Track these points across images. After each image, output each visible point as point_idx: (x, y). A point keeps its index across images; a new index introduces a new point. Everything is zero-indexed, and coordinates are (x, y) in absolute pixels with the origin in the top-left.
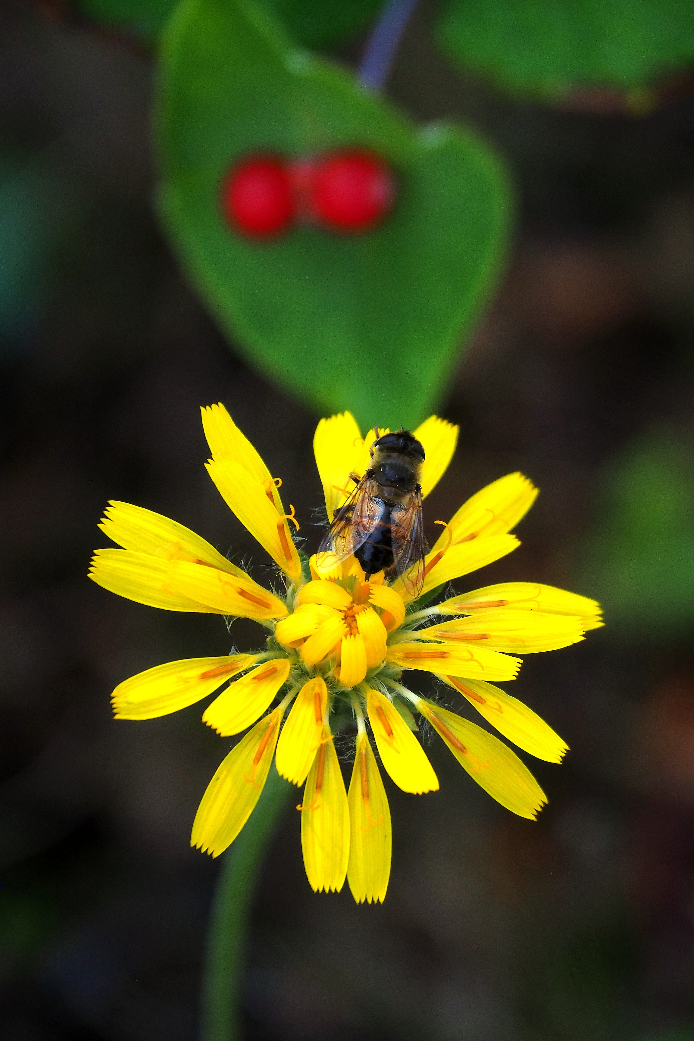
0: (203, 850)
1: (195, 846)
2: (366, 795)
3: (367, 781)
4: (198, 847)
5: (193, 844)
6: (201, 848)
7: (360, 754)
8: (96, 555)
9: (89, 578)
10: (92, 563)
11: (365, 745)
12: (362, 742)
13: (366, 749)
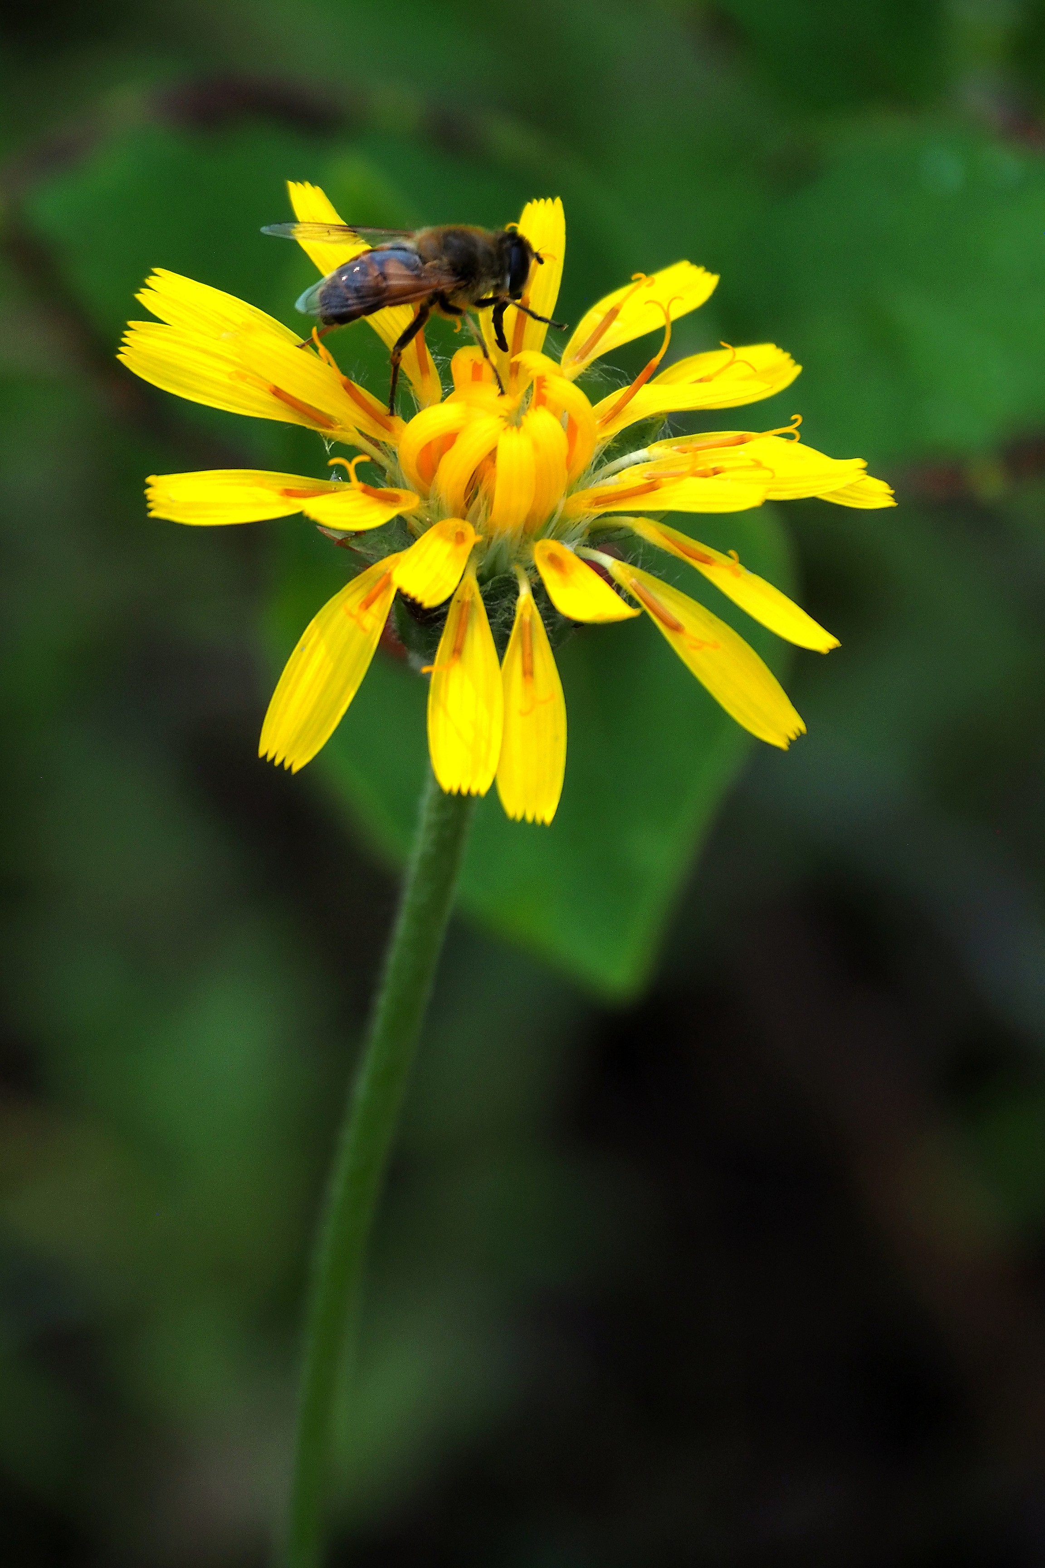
0: (277, 762)
1: (266, 756)
2: (528, 672)
3: (531, 655)
4: (269, 758)
5: (261, 753)
6: (273, 759)
7: (521, 621)
8: (130, 329)
9: (119, 361)
10: (124, 340)
11: (530, 609)
12: (525, 606)
13: (532, 616)
